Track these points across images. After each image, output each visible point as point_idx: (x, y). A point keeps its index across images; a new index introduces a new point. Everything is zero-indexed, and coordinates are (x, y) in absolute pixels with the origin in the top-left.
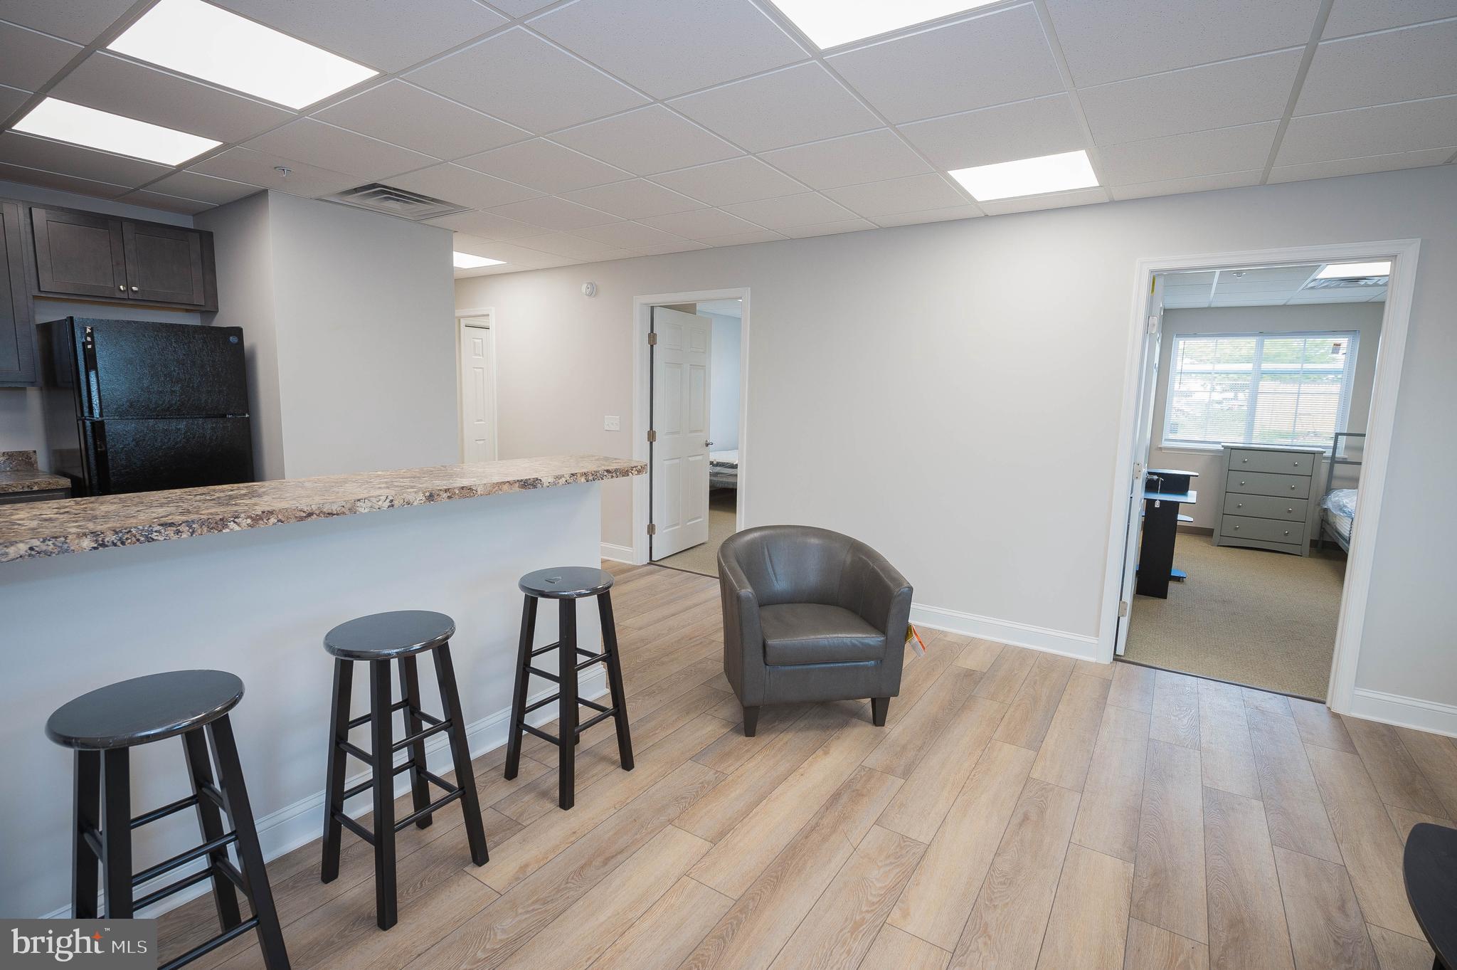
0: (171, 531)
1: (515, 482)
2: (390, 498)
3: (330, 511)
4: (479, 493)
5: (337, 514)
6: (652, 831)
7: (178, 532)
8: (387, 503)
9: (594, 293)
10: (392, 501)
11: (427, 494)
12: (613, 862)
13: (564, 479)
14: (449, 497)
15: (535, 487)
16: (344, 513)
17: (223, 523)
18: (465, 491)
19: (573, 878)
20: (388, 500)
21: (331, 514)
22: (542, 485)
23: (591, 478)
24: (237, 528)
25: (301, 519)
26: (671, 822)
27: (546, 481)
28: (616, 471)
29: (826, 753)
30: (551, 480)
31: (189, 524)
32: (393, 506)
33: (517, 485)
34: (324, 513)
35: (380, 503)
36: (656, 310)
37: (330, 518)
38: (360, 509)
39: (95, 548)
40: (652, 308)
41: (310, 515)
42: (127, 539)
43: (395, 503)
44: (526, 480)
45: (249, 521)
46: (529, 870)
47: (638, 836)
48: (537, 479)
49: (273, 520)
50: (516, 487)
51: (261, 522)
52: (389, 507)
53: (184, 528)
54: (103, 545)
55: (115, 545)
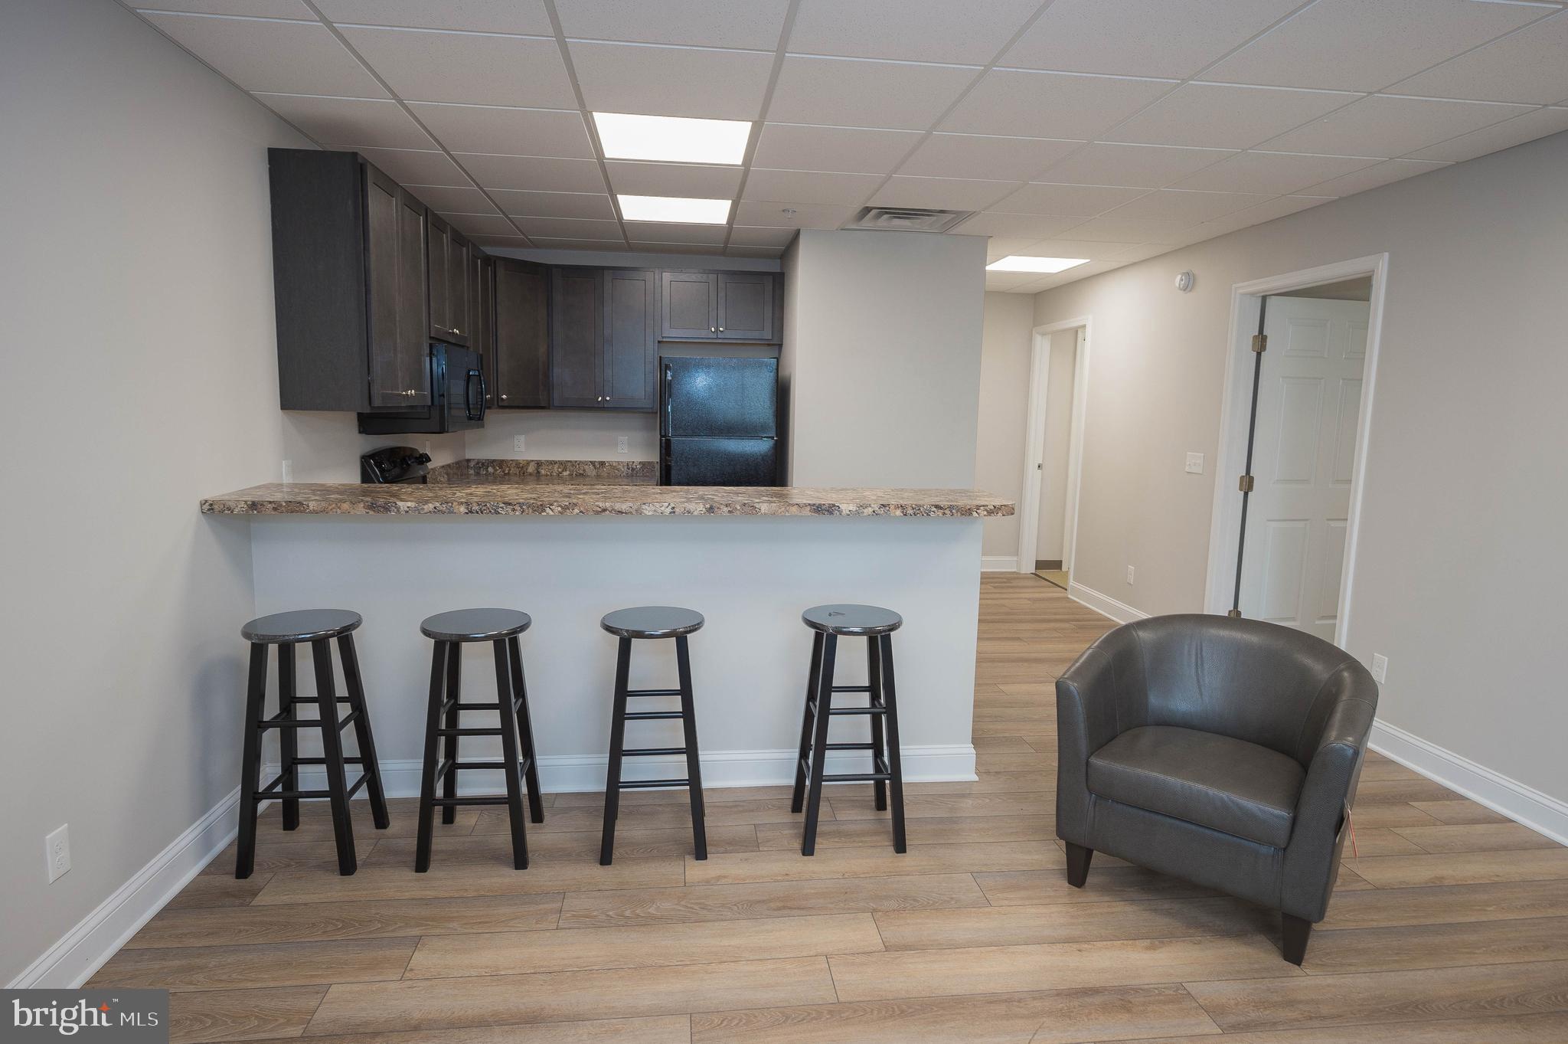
0: (509, 509)
1: (806, 505)
2: (672, 505)
3: (620, 510)
4: (763, 511)
5: (626, 513)
6: (849, 909)
7: (514, 510)
8: (669, 510)
9: (1190, 286)
10: (673, 508)
11: (708, 506)
12: (786, 912)
13: (870, 510)
15: (831, 513)
16: (631, 513)
17: (541, 508)
18: (746, 509)
19: (743, 905)
21: (621, 512)
22: (841, 512)
23: (910, 511)
24: (551, 513)
25: (597, 513)
26: (874, 911)
27: (846, 508)
28: (951, 508)
30: (853, 507)
31: (521, 505)
32: (674, 512)
33: (808, 508)
34: (615, 511)
35: (663, 508)
36: (1272, 303)
37: (620, 515)
38: (645, 511)
39: (467, 513)
40: (1264, 299)
41: (604, 510)
42: (484, 510)
43: (677, 510)
44: (820, 505)
45: (560, 509)
46: (723, 881)
47: (830, 906)
48: (834, 505)
49: (576, 511)
50: (807, 511)
51: (568, 511)
52: (671, 513)
53: (517, 507)
54: (471, 512)
55: (477, 512)
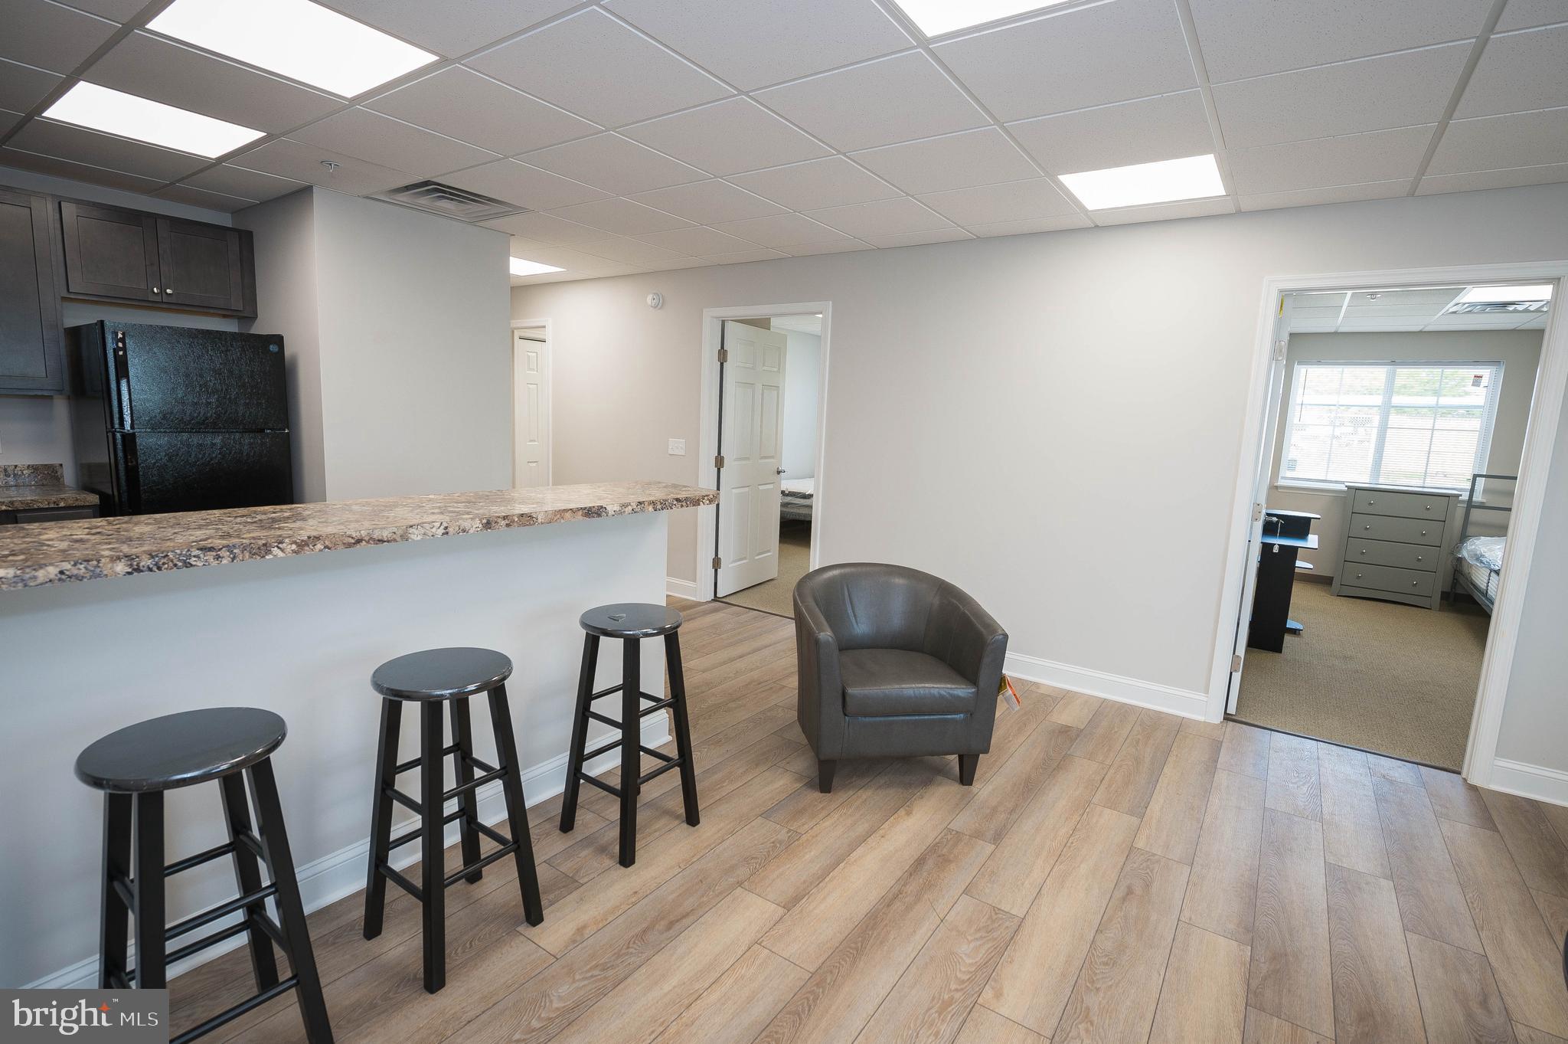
0: (210, 556)
1: (579, 509)
2: (445, 525)
3: (380, 538)
4: (540, 521)
5: (388, 541)
6: (721, 893)
7: (218, 557)
8: (441, 531)
9: (660, 304)
10: (446, 528)
11: (485, 521)
12: (677, 926)
13: (630, 508)
14: (508, 525)
15: (599, 515)
16: (395, 540)
17: (266, 548)
18: (525, 519)
19: (634, 943)
20: (442, 527)
21: (381, 541)
22: (607, 513)
23: (659, 507)
24: (281, 554)
25: (349, 545)
26: (740, 884)
27: (612, 508)
28: (686, 499)
29: (909, 813)
30: (617, 508)
31: (230, 548)
32: (447, 533)
33: (580, 512)
34: (374, 540)
35: (434, 530)
36: (729, 326)
37: (380, 545)
38: (412, 536)
39: (129, 573)
40: (723, 322)
41: (359, 541)
42: (164, 564)
43: (450, 530)
44: (590, 508)
45: (294, 547)
46: (587, 932)
47: (705, 899)
48: (602, 507)
49: (319, 546)
50: (579, 516)
51: (306, 548)
52: (443, 534)
53: (224, 553)
54: (138, 570)
55: (150, 570)
